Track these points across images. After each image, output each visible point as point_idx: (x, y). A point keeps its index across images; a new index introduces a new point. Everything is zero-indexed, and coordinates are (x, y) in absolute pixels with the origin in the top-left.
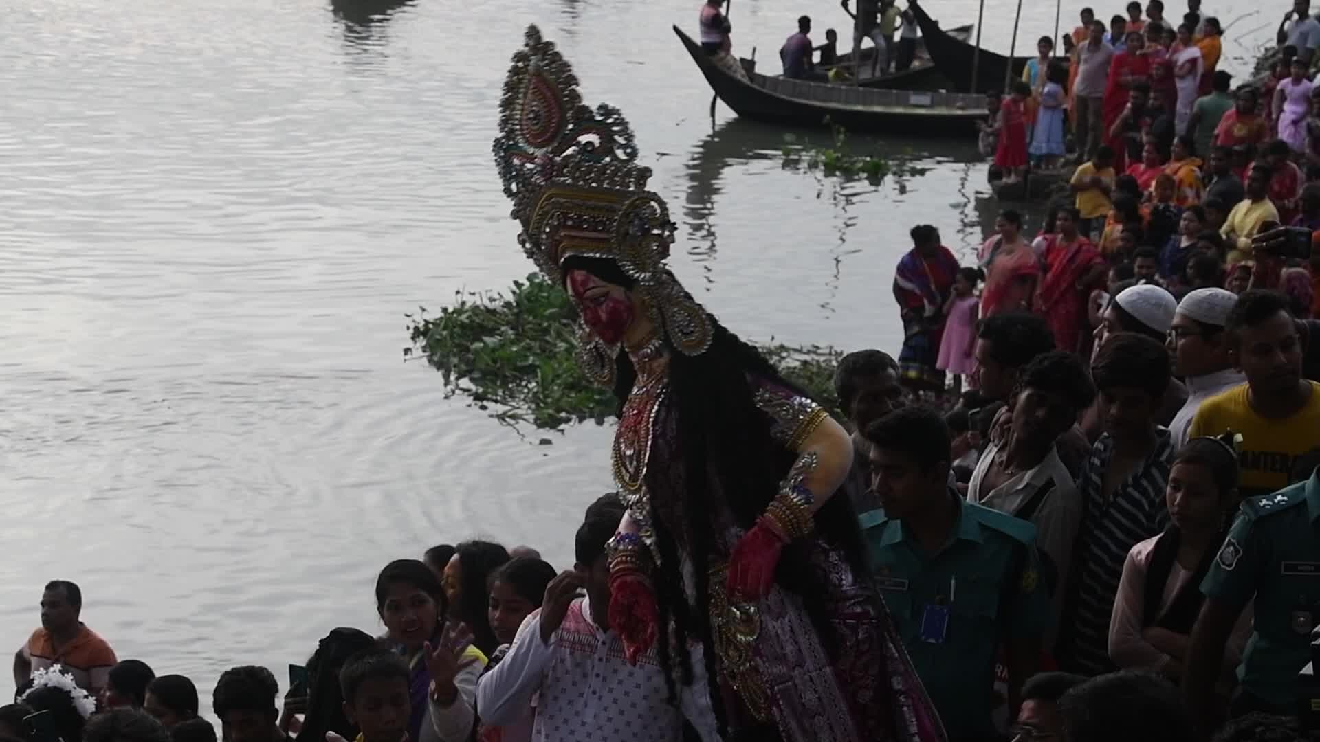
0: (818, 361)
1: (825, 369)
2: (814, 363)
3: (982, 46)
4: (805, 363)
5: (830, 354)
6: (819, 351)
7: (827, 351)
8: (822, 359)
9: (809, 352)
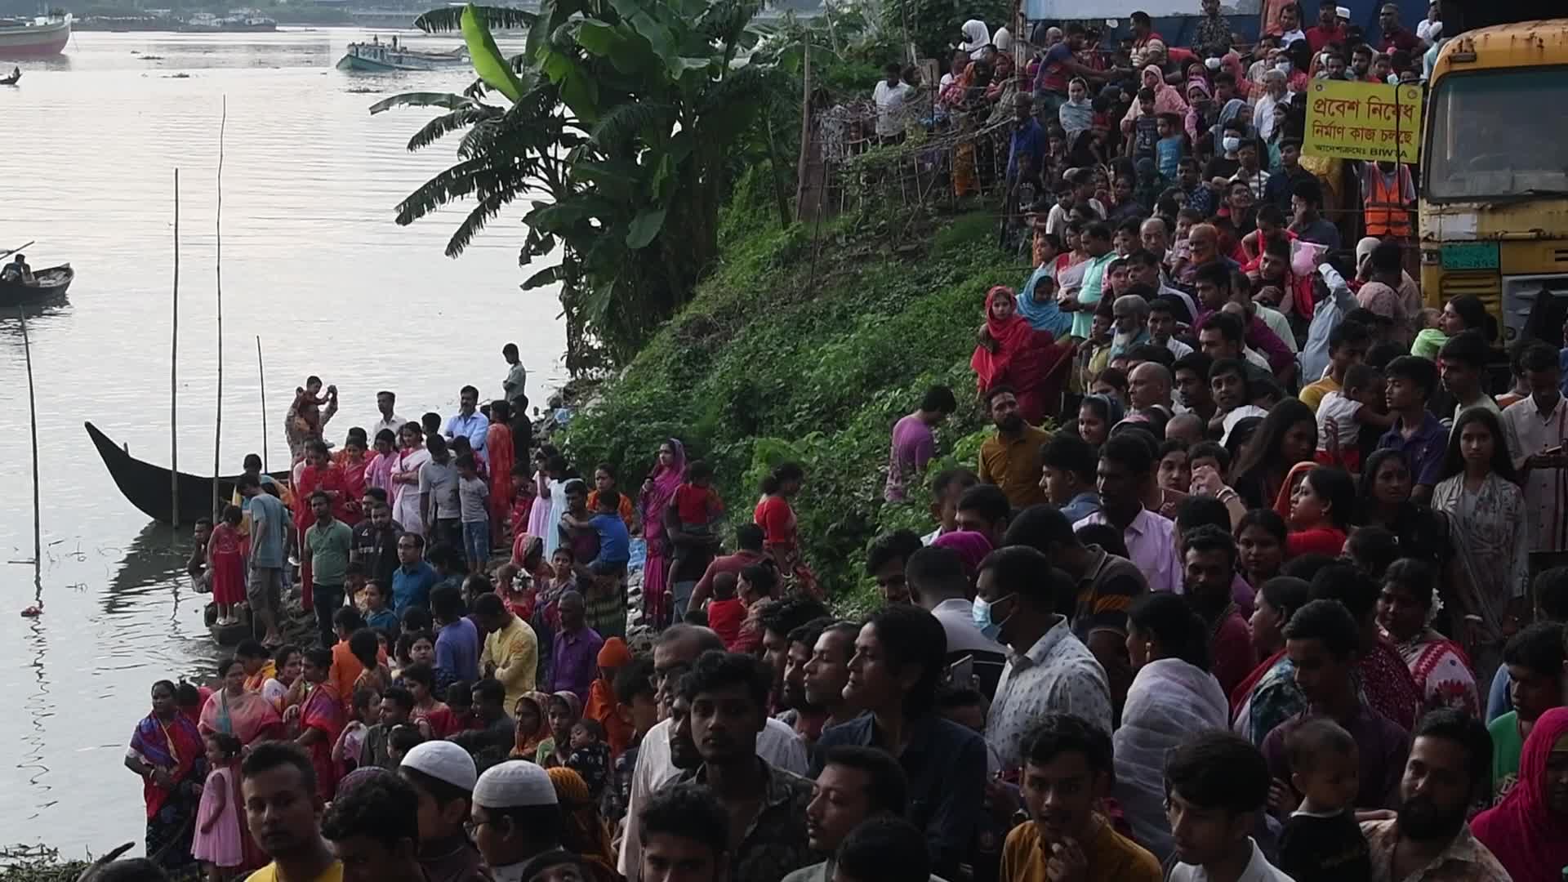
0: (28, 864)
1: (38, 873)
2: (24, 866)
3: (179, 470)
4: (13, 867)
5: (42, 853)
6: (28, 852)
7: (39, 851)
8: (32, 861)
9: (15, 855)
